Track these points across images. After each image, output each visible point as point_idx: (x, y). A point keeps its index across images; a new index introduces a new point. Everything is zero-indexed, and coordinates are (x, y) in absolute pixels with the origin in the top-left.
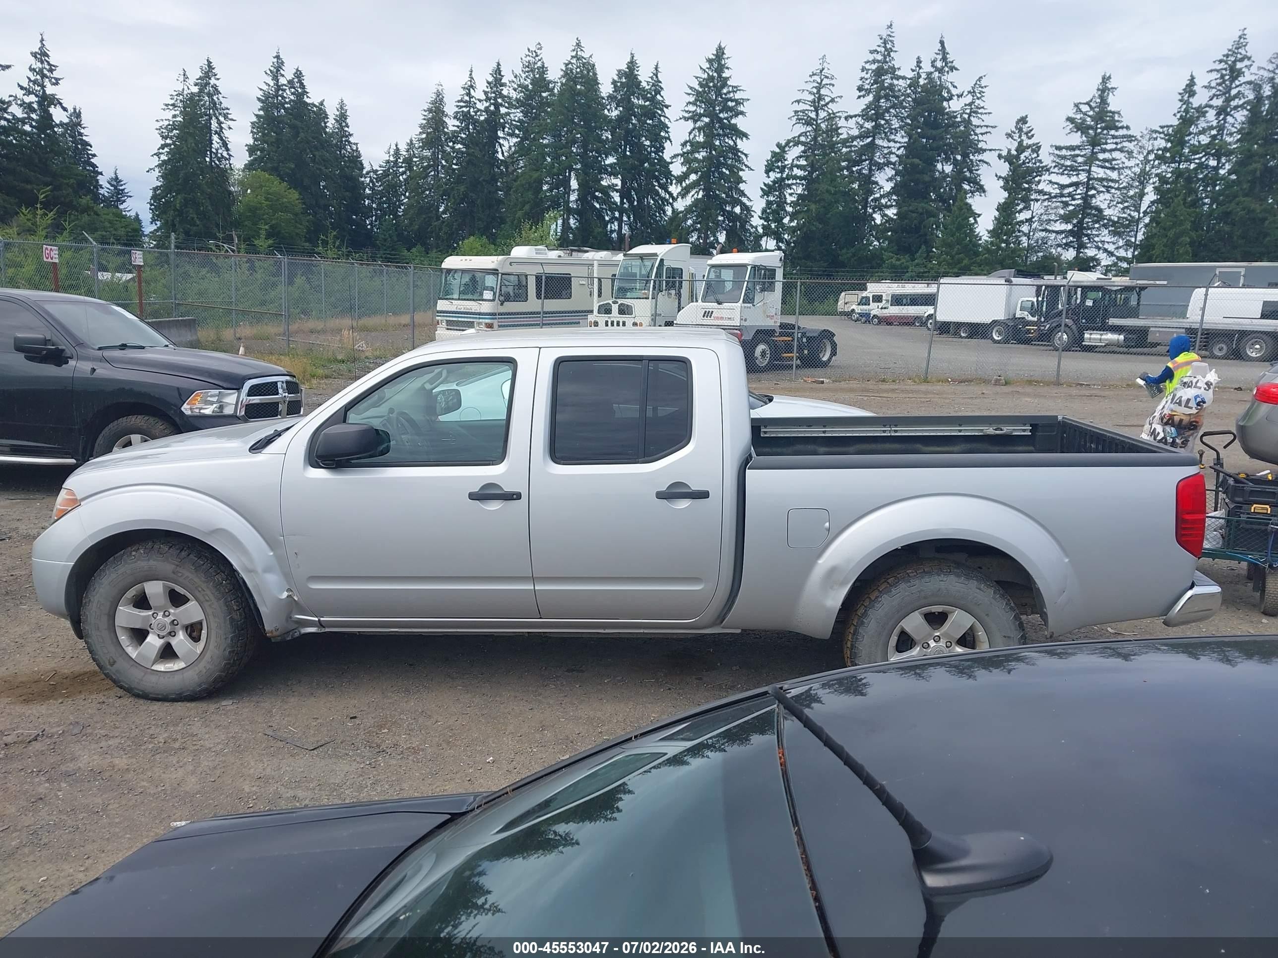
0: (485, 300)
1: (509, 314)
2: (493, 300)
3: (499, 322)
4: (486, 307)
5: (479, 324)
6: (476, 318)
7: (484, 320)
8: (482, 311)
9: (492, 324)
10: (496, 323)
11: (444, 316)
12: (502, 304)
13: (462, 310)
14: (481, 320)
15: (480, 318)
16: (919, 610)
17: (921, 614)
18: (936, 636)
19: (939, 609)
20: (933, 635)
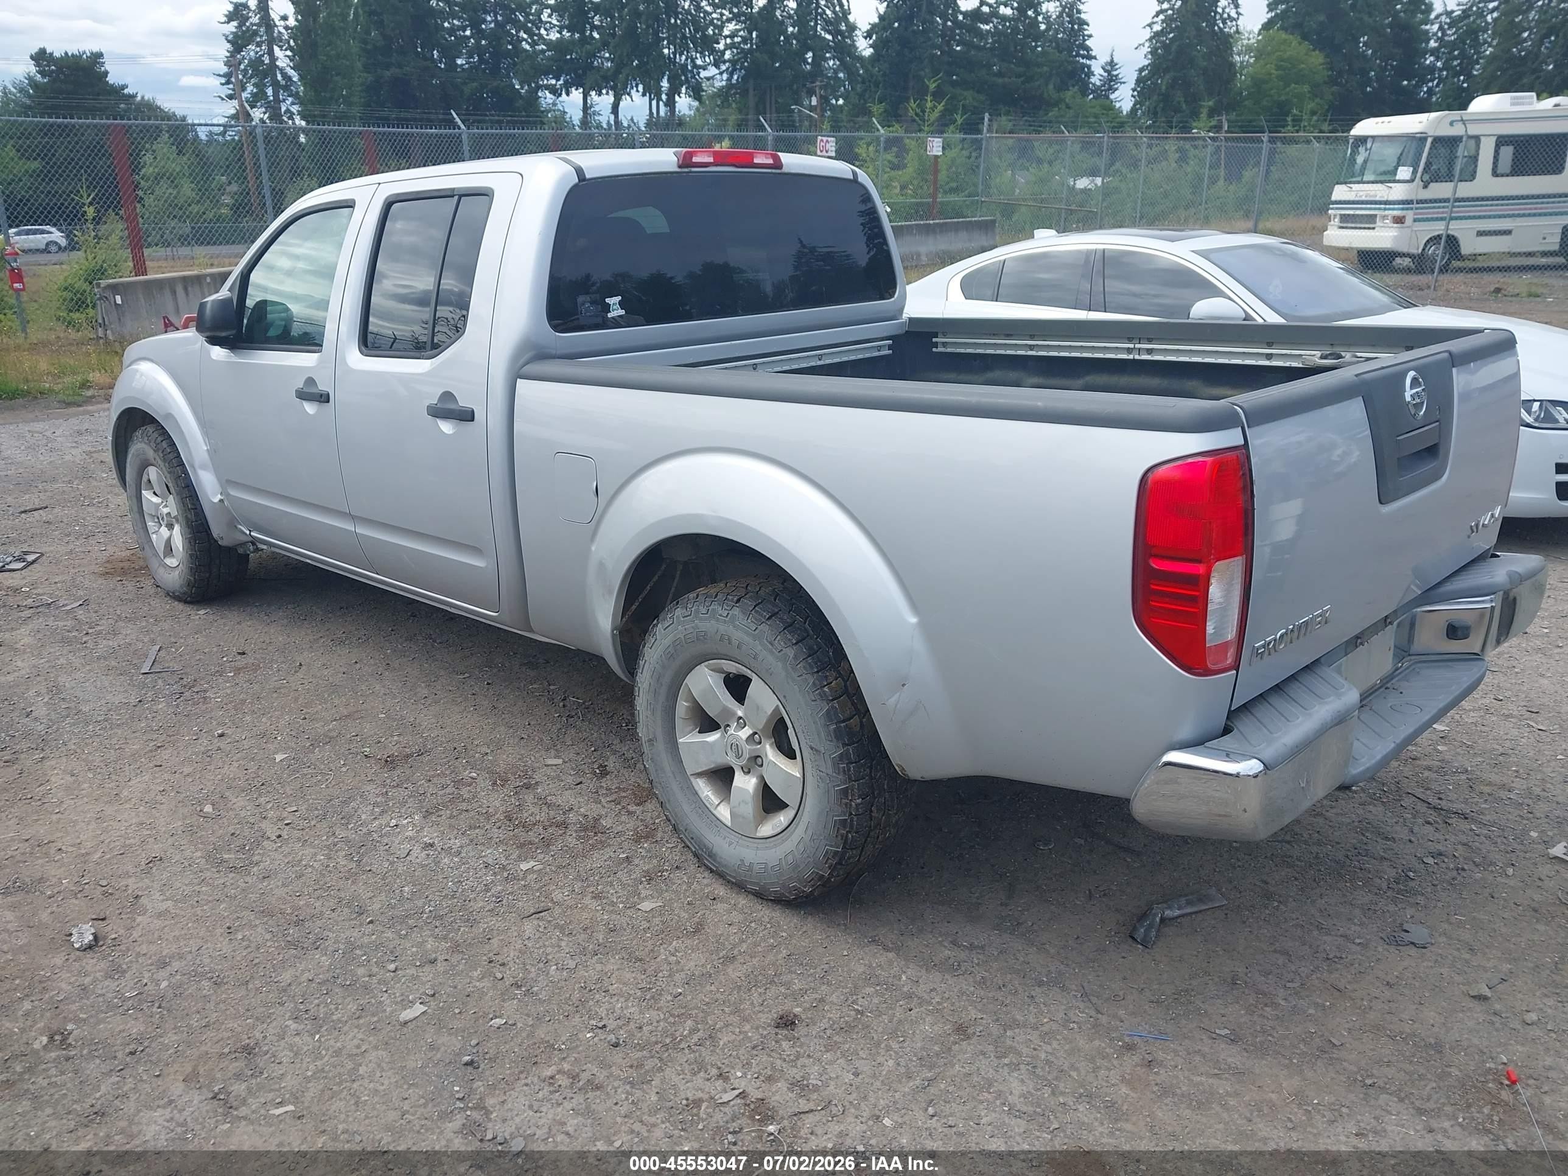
0: (1399, 181)
1: (1436, 201)
2: (1412, 181)
3: (1415, 214)
4: (1397, 192)
5: (1384, 217)
6: (1380, 209)
7: (1390, 212)
8: (1391, 198)
9: (1404, 217)
10: (1410, 216)
11: (1337, 209)
12: (1425, 187)
13: (1364, 198)
14: (1387, 212)
15: (1385, 209)
16: (706, 663)
17: (712, 670)
18: (740, 718)
19: (733, 668)
20: (735, 714)
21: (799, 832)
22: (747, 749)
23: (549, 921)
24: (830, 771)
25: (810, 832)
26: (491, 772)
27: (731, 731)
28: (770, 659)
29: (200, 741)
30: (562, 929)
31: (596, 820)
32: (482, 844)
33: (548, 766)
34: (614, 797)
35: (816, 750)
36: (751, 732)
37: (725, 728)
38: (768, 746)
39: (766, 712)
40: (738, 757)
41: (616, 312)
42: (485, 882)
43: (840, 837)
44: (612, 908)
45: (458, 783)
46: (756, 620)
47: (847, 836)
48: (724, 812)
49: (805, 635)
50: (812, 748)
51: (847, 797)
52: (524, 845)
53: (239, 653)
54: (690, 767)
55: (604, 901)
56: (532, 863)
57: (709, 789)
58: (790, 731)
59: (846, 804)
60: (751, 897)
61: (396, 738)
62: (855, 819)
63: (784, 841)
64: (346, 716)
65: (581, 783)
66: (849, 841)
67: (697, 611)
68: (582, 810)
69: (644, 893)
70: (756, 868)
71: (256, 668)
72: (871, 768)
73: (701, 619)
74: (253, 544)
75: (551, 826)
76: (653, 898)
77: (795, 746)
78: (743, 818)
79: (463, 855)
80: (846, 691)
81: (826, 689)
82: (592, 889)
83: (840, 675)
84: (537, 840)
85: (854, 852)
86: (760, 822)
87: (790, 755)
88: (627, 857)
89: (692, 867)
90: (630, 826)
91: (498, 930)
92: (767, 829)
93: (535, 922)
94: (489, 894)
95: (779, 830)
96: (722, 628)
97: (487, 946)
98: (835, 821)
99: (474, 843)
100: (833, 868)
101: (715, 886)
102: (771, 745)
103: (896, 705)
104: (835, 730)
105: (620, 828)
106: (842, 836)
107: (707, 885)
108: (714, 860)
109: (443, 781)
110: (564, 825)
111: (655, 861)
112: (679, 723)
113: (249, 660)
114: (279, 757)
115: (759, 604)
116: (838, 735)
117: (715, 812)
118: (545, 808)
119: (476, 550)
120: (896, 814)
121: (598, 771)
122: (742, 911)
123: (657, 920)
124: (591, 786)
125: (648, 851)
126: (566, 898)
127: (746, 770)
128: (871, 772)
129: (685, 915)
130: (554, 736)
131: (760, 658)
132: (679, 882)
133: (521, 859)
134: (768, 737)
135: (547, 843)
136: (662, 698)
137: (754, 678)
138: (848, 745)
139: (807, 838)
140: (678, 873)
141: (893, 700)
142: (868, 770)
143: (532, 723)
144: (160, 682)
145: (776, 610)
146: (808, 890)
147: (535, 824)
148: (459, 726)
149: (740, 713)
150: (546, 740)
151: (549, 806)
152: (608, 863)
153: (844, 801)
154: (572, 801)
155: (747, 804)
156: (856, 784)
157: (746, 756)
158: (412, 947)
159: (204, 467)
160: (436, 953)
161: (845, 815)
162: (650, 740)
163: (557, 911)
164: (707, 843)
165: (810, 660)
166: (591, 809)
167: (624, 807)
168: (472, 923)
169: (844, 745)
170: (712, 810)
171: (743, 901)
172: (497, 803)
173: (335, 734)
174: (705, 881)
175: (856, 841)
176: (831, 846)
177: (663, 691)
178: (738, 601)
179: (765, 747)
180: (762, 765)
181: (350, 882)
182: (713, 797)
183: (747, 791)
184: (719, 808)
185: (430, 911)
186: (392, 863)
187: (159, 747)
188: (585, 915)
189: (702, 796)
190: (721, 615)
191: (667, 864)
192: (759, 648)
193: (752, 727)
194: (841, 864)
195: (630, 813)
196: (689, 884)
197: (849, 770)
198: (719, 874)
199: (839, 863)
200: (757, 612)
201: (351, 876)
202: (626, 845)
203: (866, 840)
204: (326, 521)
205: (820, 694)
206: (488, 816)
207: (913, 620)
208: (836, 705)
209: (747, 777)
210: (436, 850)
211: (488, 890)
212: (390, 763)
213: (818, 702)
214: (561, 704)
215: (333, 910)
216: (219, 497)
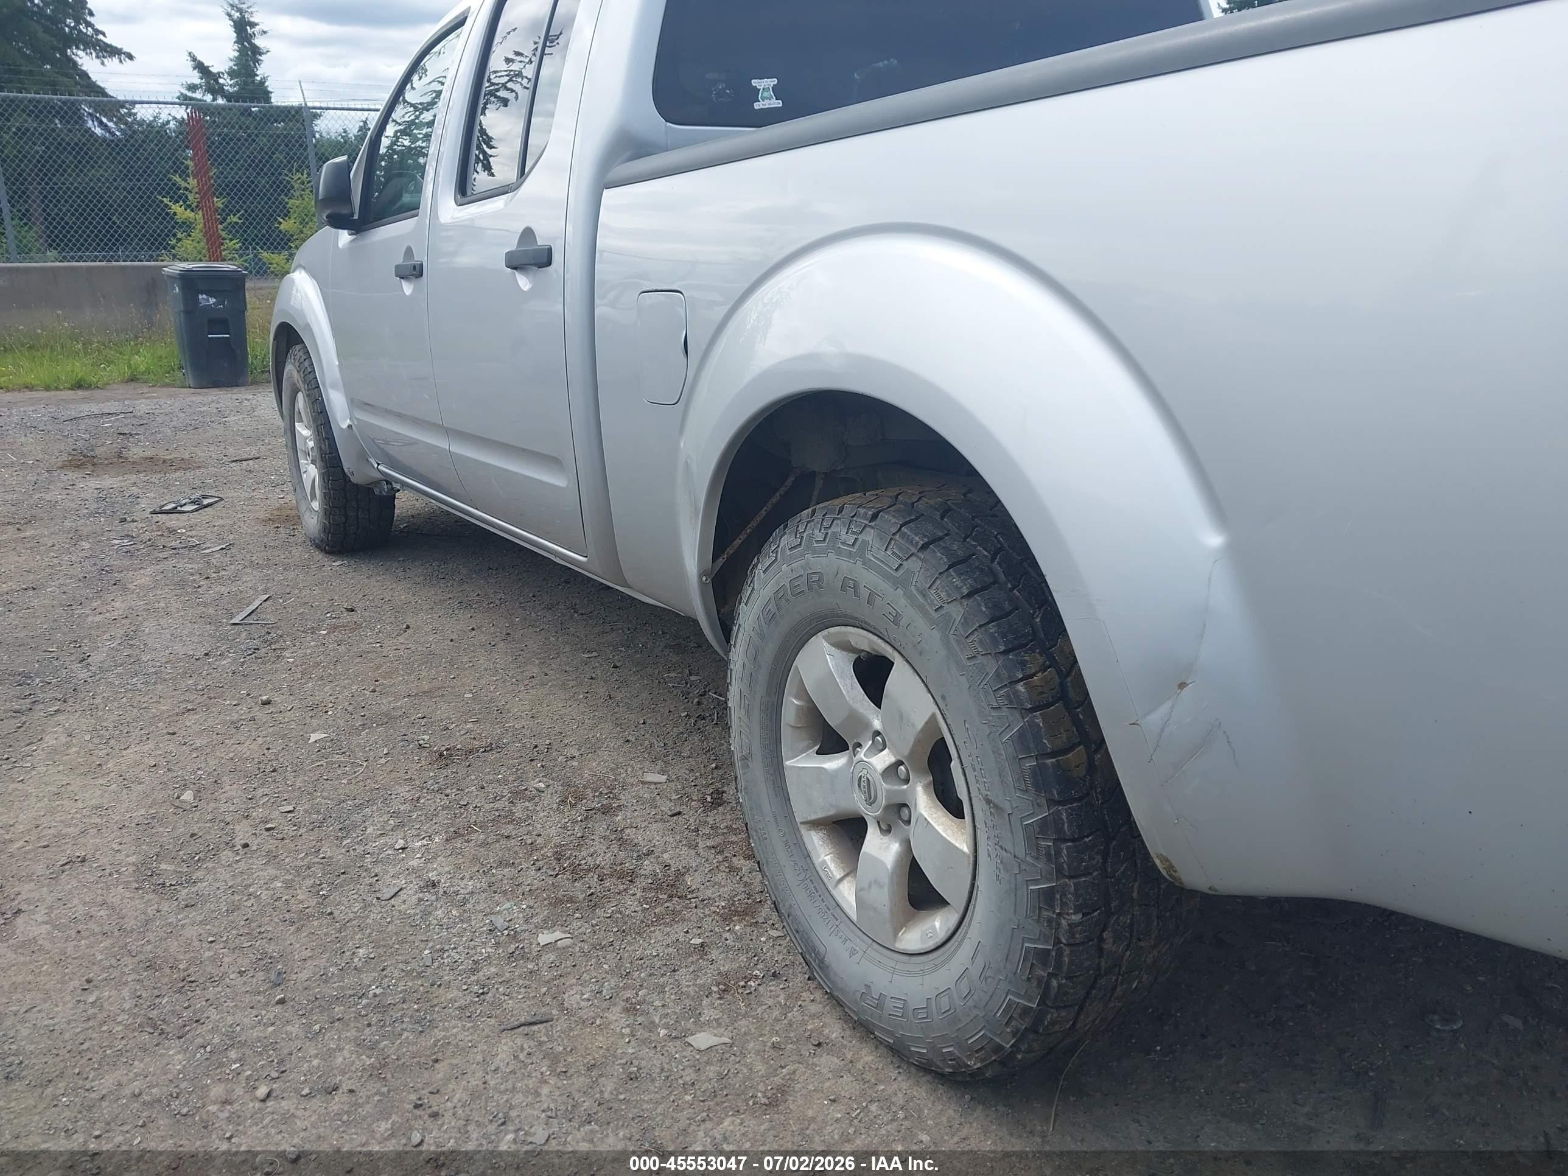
16: (825, 632)
17: (833, 645)
18: (878, 733)
19: (864, 640)
20: (867, 725)
21: (962, 955)
22: (883, 787)
23: (541, 1044)
24: (1021, 851)
25: (980, 962)
26: (567, 784)
27: (861, 754)
28: (921, 624)
29: (238, 708)
30: (554, 1058)
31: (679, 875)
32: (505, 892)
33: (643, 783)
34: (718, 840)
35: (996, 807)
36: (893, 759)
37: (854, 750)
38: (920, 789)
39: (913, 725)
40: (871, 801)
41: (768, 102)
42: (476, 958)
43: (1035, 983)
44: (647, 1035)
45: (518, 795)
46: (901, 549)
47: (1048, 984)
48: (847, 894)
49: (990, 580)
50: (988, 802)
51: (1052, 908)
52: (562, 902)
53: (348, 610)
54: (802, 811)
55: (640, 1019)
56: (558, 935)
57: (827, 851)
58: (955, 765)
59: (1050, 921)
60: (882, 1050)
61: (469, 726)
62: (1067, 951)
63: (936, 968)
64: (425, 692)
65: (679, 813)
66: (1053, 993)
67: (811, 537)
68: (666, 856)
69: (708, 1014)
70: (889, 1004)
71: (358, 625)
72: (1105, 855)
73: (815, 552)
74: (388, 483)
75: (611, 876)
76: (719, 1025)
77: (962, 793)
78: (875, 910)
79: (469, 906)
80: (1062, 696)
81: (1020, 687)
82: (629, 994)
83: (1054, 663)
84: (581, 897)
85: (1063, 1014)
86: (902, 923)
87: (954, 808)
88: (702, 945)
89: (799, 979)
90: (725, 891)
91: (457, 1046)
92: (913, 938)
93: (519, 1041)
94: (474, 978)
95: (931, 944)
96: (845, 566)
97: (426, 1075)
98: (1028, 950)
99: (494, 888)
100: (1020, 1036)
101: (827, 1019)
102: (926, 787)
103: (1162, 730)
104: (1033, 768)
105: (709, 893)
106: (1040, 981)
107: (813, 1016)
108: (826, 976)
109: (498, 790)
110: (631, 877)
111: (743, 958)
112: (786, 734)
113: (355, 617)
114: (314, 737)
115: (909, 522)
116: (1039, 781)
117: (833, 892)
118: (615, 847)
119: (552, 461)
120: (1154, 947)
121: (709, 799)
122: (860, 1078)
123: (712, 1071)
124: (692, 820)
125: (738, 939)
126: (583, 1004)
127: (884, 827)
128: (1105, 861)
129: (760, 1068)
130: (670, 743)
131: (903, 622)
132: (770, 1002)
133: (548, 925)
134: (919, 771)
135: (593, 902)
136: (761, 689)
137: (898, 661)
138: (1059, 803)
139: (975, 972)
140: (774, 986)
141: (1156, 717)
142: (1099, 858)
143: (649, 721)
144: (244, 635)
145: (940, 534)
146: (974, 1064)
147: (590, 870)
148: (555, 717)
149: (877, 724)
150: (658, 745)
151: (622, 842)
152: (670, 950)
153: (1045, 913)
154: (658, 840)
155: (881, 886)
156: (1071, 883)
157: (882, 801)
158: (316, 1056)
159: (334, 386)
160: (343, 1073)
161: (1046, 942)
162: (744, 758)
163: (561, 1025)
164: (817, 943)
165: (992, 628)
166: (676, 855)
167: (726, 859)
168: (424, 1025)
169: (1051, 802)
170: (830, 888)
171: (868, 1057)
172: (553, 832)
173: (400, 713)
174: (814, 1008)
175: (1066, 993)
176: (1018, 996)
177: (763, 678)
178: (874, 517)
179: (914, 791)
180: (909, 822)
181: (293, 929)
182: (832, 866)
183: (881, 863)
184: (841, 886)
185: (375, 995)
186: (366, 906)
187: (189, 710)
188: (601, 1040)
189: (817, 861)
190: (844, 543)
191: (760, 966)
192: (903, 602)
193: (893, 752)
194: (1036, 1032)
195: (731, 869)
196: (786, 1009)
197: (1058, 853)
198: (835, 1000)
199: (1033, 1029)
200: (903, 536)
201: (299, 920)
202: (707, 924)
203: (1088, 993)
204: (424, 440)
205: (1008, 696)
206: (533, 847)
207: (1215, 540)
208: (1039, 721)
209: (886, 839)
210: (436, 894)
211: (473, 971)
212: (444, 758)
213: (1005, 712)
214: (696, 700)
215: (241, 973)
216: (348, 422)
